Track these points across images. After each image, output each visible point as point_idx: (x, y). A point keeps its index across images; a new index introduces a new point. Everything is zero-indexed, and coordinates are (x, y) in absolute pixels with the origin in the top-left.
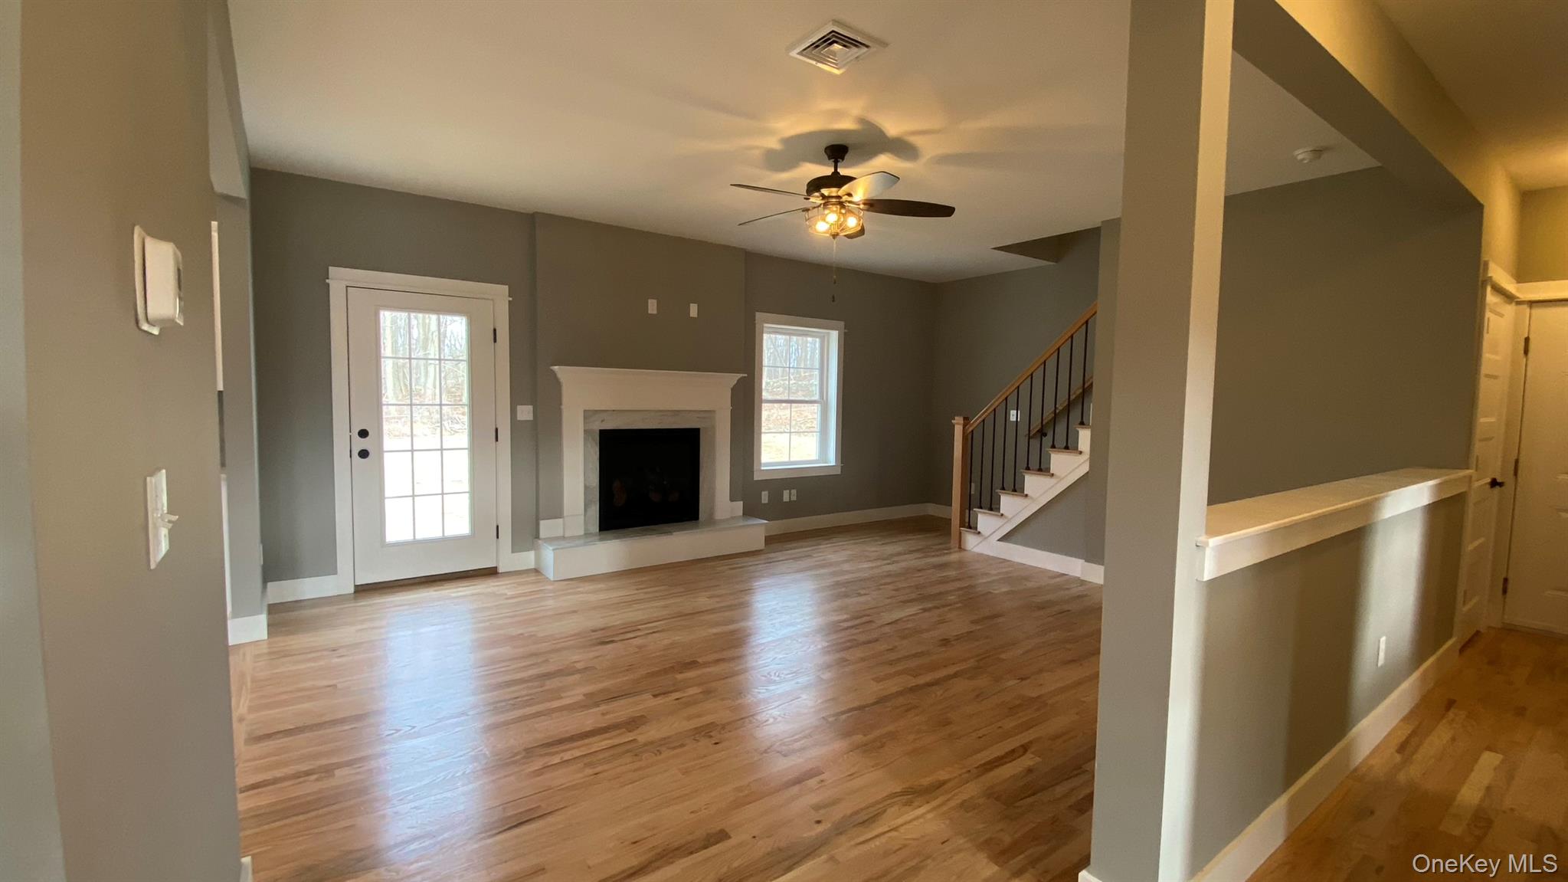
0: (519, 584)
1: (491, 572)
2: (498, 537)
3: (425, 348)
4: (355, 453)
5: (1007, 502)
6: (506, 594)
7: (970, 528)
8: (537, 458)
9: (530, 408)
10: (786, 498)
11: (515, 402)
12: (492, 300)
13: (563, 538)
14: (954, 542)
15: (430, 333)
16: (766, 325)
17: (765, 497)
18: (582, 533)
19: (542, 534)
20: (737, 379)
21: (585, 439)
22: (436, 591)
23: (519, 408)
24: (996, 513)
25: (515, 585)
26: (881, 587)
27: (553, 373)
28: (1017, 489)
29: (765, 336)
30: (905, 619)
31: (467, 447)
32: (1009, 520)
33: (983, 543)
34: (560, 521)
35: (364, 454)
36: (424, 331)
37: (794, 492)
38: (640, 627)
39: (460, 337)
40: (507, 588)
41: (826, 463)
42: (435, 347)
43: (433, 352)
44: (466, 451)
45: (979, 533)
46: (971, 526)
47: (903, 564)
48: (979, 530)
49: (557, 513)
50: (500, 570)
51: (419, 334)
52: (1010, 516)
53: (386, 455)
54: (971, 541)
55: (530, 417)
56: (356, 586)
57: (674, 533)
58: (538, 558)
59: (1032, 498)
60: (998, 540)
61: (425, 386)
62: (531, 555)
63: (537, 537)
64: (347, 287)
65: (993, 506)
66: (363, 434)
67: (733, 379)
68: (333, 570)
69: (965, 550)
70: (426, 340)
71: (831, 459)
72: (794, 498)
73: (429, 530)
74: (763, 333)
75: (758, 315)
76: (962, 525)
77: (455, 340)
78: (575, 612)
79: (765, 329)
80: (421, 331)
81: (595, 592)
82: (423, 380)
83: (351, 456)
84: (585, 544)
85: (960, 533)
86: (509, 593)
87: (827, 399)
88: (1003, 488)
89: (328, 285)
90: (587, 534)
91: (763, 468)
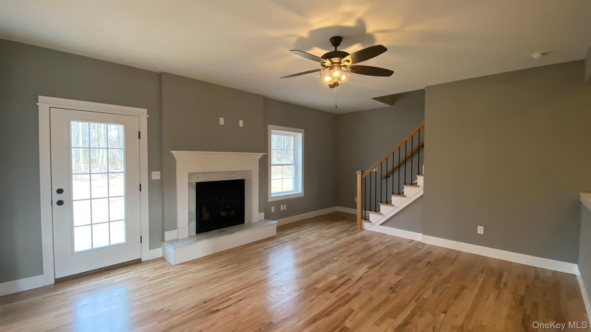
0: (155, 269)
1: (138, 262)
2: (141, 242)
3: (98, 141)
4: (55, 203)
5: (383, 208)
6: (148, 277)
7: (365, 219)
8: (163, 198)
9: (159, 173)
10: (282, 209)
11: (150, 170)
12: (138, 116)
13: (177, 240)
14: (358, 226)
15: (101, 135)
16: (272, 131)
17: (273, 209)
18: (187, 236)
19: (166, 238)
20: (262, 155)
21: (189, 188)
22: (105, 278)
23: (153, 173)
24: (379, 213)
25: (152, 270)
26: (342, 255)
27: (172, 155)
28: (388, 202)
29: (272, 135)
30: (365, 276)
31: (123, 195)
32: (385, 216)
33: (372, 226)
34: (176, 231)
35: (60, 203)
36: (98, 133)
37: (285, 206)
38: (231, 296)
39: (114, 136)
40: (148, 273)
41: (297, 191)
42: (103, 141)
43: (103, 144)
44: (123, 197)
45: (370, 222)
46: (367, 219)
47: (343, 240)
48: (370, 220)
49: (174, 226)
50: (143, 260)
51: (96, 135)
52: (385, 215)
53: (75, 203)
54: (366, 225)
55: (159, 177)
56: (56, 280)
57: (236, 233)
58: (164, 252)
59: (395, 206)
60: (380, 225)
61: (98, 157)
62: (160, 250)
63: (163, 240)
64: (50, 107)
65: (377, 210)
66: (60, 191)
67: (260, 155)
68: (41, 272)
69: (364, 229)
70: (99, 138)
71: (300, 190)
72: (285, 209)
73: (101, 242)
74: (271, 134)
75: (269, 126)
76: (362, 218)
77: (112, 137)
78: (190, 288)
79: (272, 133)
80: (96, 134)
81: (198, 271)
82: (97, 155)
83: (52, 205)
84: (191, 243)
85: (361, 222)
86: (150, 277)
87: (297, 164)
88: (381, 202)
89: (38, 106)
90: (190, 237)
91: (272, 196)
